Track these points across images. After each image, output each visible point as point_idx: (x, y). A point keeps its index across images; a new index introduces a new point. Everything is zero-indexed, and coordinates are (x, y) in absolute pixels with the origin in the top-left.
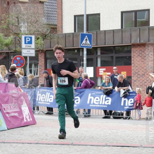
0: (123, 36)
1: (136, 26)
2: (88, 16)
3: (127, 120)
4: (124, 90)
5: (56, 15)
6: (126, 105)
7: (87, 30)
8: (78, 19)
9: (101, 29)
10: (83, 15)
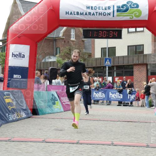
0: (129, 59)
1: (136, 54)
2: (109, 48)
3: (131, 107)
4: (129, 90)
5: (91, 48)
6: (131, 98)
7: (109, 56)
8: (103, 50)
9: (116, 56)
10: (106, 48)
